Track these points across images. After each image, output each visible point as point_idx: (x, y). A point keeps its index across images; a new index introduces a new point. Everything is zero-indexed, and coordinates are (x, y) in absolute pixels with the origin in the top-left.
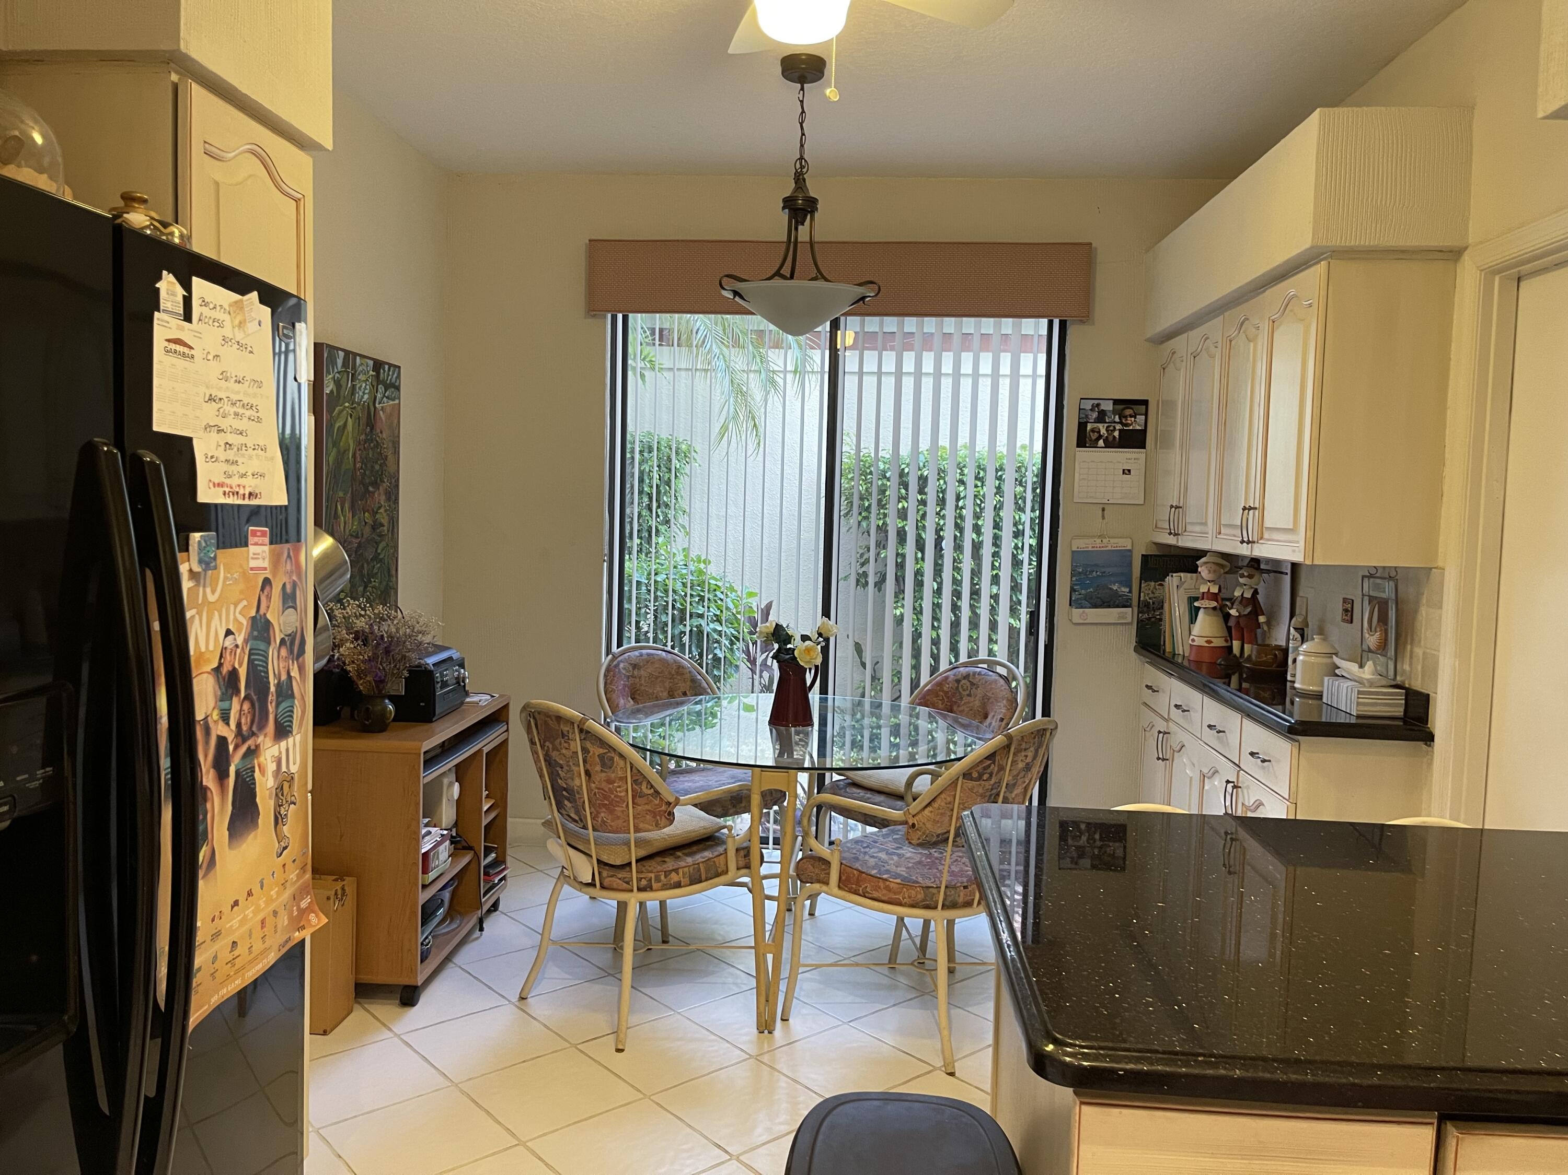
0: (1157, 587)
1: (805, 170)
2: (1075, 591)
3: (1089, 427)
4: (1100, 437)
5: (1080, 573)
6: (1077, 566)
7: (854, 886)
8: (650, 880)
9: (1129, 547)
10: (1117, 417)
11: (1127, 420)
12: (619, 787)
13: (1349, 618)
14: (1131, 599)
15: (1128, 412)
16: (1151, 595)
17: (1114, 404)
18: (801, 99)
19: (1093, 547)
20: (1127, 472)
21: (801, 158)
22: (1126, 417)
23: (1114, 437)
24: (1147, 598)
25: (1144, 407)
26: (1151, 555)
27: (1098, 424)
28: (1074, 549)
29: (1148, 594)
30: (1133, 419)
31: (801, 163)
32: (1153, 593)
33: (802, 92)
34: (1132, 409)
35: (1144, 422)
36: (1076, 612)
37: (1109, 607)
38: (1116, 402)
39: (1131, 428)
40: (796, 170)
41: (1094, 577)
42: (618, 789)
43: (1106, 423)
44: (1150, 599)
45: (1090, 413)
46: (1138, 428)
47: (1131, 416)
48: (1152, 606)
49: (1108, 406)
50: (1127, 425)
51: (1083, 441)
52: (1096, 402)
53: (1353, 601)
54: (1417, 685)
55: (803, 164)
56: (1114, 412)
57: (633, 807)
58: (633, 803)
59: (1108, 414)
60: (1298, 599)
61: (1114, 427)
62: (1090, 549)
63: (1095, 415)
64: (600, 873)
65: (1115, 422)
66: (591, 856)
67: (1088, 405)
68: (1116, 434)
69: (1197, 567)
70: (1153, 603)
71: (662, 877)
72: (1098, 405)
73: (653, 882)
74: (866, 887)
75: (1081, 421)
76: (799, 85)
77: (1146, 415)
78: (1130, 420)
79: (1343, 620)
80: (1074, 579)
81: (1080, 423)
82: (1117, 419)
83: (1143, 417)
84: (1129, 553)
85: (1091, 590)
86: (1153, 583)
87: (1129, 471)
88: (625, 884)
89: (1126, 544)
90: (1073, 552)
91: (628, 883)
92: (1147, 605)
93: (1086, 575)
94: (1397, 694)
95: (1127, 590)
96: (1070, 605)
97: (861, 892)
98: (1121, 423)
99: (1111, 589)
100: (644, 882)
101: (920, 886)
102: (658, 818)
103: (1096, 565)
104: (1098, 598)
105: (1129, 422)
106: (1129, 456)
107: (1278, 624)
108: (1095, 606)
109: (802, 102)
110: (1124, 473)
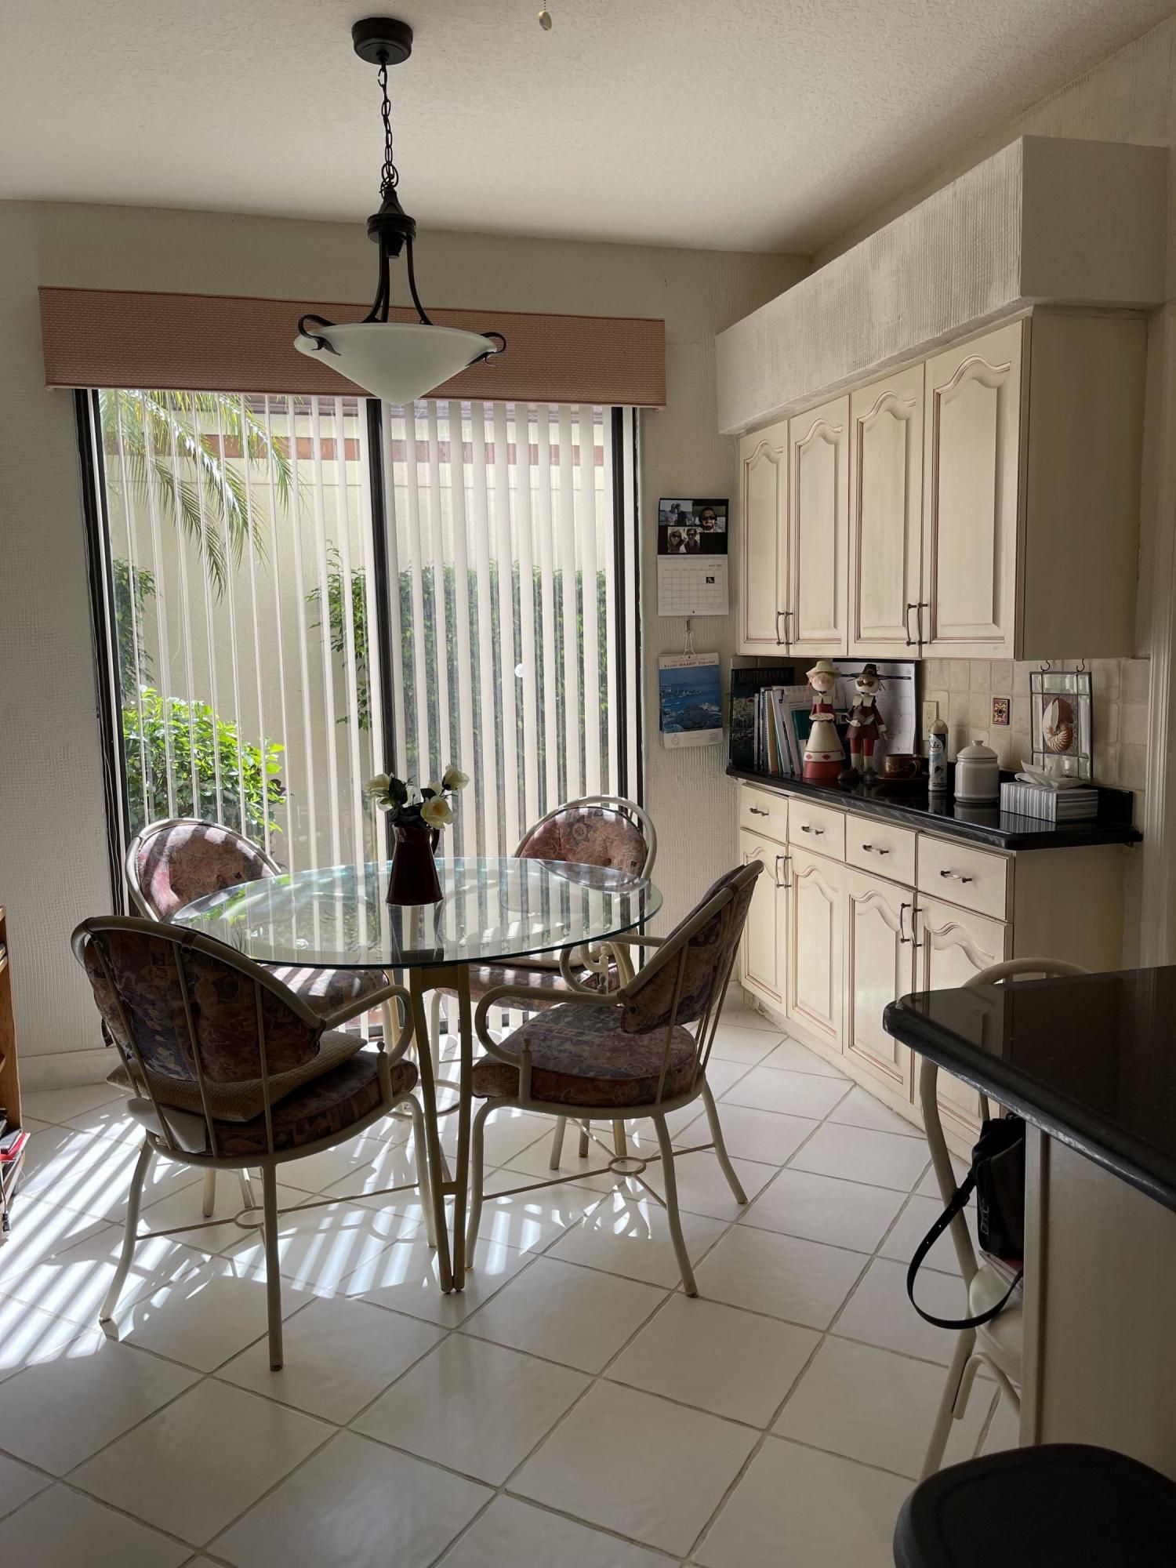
0: (749, 703)
1: (394, 180)
2: (665, 714)
3: (670, 531)
4: (681, 542)
5: (669, 694)
6: (665, 687)
7: (552, 1093)
8: (291, 1133)
9: (717, 663)
10: (697, 519)
11: (707, 522)
12: (246, 1020)
13: (1004, 718)
14: (721, 719)
15: (708, 513)
16: (743, 713)
17: (694, 505)
18: (382, 82)
19: (681, 665)
20: (710, 580)
21: (389, 163)
22: (706, 519)
23: (695, 541)
24: (739, 716)
25: (724, 507)
26: (741, 670)
27: (678, 528)
28: (662, 667)
29: (740, 712)
30: (713, 521)
31: (389, 173)
32: (744, 710)
33: (383, 74)
34: (713, 510)
35: (724, 524)
36: (668, 737)
37: (701, 728)
38: (697, 502)
39: (712, 531)
40: (385, 180)
41: (684, 698)
42: (245, 1023)
43: (687, 526)
44: (742, 716)
45: (670, 514)
46: (720, 531)
47: (711, 518)
48: (743, 724)
49: (687, 507)
50: (708, 528)
51: (665, 546)
52: (675, 502)
53: (1009, 701)
54: (1114, 781)
55: (392, 172)
56: (694, 513)
57: (266, 1043)
58: (266, 1037)
59: (688, 516)
60: (925, 705)
61: (696, 532)
62: (678, 667)
63: (675, 517)
64: (217, 1136)
65: (695, 525)
66: (203, 1116)
67: (667, 506)
68: (697, 538)
69: (807, 679)
70: (745, 721)
71: (307, 1127)
72: (678, 506)
73: (295, 1135)
74: (569, 1092)
75: (661, 524)
76: (380, 67)
77: (727, 516)
78: (711, 522)
79: (997, 722)
80: (664, 701)
81: (660, 527)
82: (697, 521)
83: (724, 519)
84: (717, 669)
85: (682, 711)
86: (743, 700)
87: (713, 579)
88: (254, 1145)
89: (712, 658)
90: (660, 671)
91: (259, 1142)
92: (739, 723)
93: (676, 695)
94: (1085, 795)
95: (717, 709)
96: (661, 729)
97: (562, 1098)
98: (701, 525)
99: (701, 709)
100: (283, 1138)
101: (633, 1080)
102: (301, 1052)
103: (685, 684)
104: (689, 720)
105: (709, 524)
106: (711, 562)
107: (900, 733)
108: (687, 728)
109: (384, 87)
110: (707, 581)
